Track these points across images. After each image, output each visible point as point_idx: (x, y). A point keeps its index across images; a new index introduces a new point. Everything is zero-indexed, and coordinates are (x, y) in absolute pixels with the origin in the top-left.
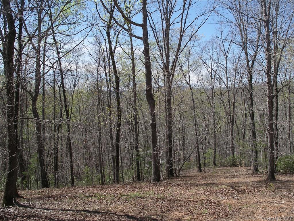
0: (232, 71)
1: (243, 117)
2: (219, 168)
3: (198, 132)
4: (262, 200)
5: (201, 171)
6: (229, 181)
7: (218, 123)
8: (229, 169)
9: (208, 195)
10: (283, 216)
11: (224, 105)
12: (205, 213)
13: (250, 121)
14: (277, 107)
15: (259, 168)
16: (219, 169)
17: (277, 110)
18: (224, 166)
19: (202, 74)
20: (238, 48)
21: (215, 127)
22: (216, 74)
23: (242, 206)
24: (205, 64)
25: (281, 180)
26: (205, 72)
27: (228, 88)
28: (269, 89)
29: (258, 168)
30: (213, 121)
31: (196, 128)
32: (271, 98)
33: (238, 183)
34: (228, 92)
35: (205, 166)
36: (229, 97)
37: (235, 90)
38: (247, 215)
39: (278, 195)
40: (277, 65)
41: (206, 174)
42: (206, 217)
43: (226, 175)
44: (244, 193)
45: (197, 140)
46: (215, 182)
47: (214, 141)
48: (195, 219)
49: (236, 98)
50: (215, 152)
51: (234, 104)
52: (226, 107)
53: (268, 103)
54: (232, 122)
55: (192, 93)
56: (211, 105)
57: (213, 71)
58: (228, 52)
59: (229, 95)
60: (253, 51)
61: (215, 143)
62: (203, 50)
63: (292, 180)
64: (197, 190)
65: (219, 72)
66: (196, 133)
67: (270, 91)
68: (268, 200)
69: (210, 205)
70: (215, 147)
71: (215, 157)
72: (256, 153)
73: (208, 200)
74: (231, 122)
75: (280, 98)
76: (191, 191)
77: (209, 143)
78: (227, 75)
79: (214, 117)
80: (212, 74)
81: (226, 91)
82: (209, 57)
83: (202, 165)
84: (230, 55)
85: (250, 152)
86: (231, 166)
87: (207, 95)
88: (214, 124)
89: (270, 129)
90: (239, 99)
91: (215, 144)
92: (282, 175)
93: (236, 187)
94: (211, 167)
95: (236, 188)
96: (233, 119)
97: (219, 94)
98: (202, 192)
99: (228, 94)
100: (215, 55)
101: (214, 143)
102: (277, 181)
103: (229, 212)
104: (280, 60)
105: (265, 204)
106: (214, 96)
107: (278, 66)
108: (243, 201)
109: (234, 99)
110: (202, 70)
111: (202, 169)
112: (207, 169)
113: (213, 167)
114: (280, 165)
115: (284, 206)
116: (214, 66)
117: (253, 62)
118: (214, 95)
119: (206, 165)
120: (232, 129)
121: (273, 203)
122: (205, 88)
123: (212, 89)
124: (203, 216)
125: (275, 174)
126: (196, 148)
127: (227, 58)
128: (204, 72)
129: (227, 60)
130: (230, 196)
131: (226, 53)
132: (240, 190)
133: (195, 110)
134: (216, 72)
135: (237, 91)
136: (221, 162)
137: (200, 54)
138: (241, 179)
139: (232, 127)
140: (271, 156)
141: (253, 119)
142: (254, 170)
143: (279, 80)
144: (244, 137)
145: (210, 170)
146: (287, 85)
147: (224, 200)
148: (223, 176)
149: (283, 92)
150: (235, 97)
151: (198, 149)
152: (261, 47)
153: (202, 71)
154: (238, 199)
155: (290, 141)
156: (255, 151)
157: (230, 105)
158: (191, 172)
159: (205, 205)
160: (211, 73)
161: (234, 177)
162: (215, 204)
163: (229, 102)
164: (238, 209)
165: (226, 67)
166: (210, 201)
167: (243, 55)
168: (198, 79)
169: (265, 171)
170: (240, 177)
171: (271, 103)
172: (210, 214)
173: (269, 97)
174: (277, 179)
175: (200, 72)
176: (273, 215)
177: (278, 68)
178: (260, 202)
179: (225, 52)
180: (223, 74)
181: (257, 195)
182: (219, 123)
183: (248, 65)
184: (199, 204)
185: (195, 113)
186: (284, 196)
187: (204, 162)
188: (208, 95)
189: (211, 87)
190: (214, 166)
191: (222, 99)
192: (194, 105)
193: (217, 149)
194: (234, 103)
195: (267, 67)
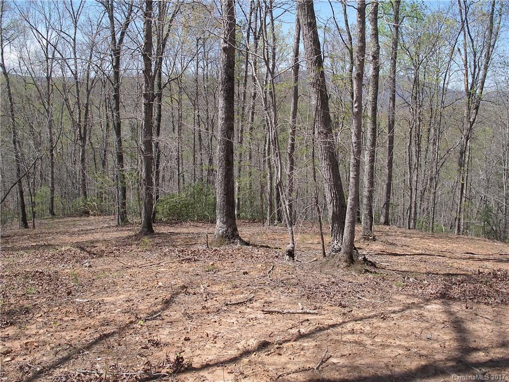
0: (85, 48)
1: (102, 130)
2: (61, 220)
3: (19, 154)
4: (129, 264)
5: (26, 226)
6: (76, 239)
7: (57, 141)
8: (78, 220)
9: (37, 265)
10: (160, 284)
11: (69, 109)
12: (30, 293)
13: (115, 137)
14: (160, 116)
15: (129, 217)
16: (59, 222)
17: (159, 120)
18: (69, 216)
19: (28, 50)
20: (97, 8)
21: (52, 147)
22: (56, 52)
23: (96, 277)
24: (34, 31)
25: (163, 233)
26: (34, 46)
27: (76, 78)
28: (146, 82)
29: (126, 216)
30: (49, 136)
31: (15, 148)
32: (149, 98)
33: (92, 242)
34: (77, 86)
35: (34, 217)
36: (78, 95)
37: (90, 83)
38: (104, 287)
39: (156, 255)
40: (163, 43)
41: (36, 231)
42: (32, 299)
43: (71, 231)
44: (101, 256)
45: (19, 170)
46: (53, 242)
47: (50, 172)
48: (12, 304)
49: (91, 96)
50: (53, 191)
51: (87, 108)
52: (72, 112)
53: (143, 106)
54: (83, 138)
55: (8, 83)
56: (45, 107)
57: (49, 44)
58: (79, 13)
59: (78, 91)
60: (123, 15)
61: (52, 176)
62: (32, 4)
63: (179, 232)
64: (18, 257)
65: (61, 49)
66: (17, 156)
67: (148, 86)
68: (140, 263)
69: (41, 279)
70: (53, 183)
71: (52, 201)
72: (124, 190)
73: (37, 272)
74: (80, 139)
75: (165, 100)
76: (6, 259)
77: (41, 175)
78: (75, 54)
79: (50, 128)
80: (49, 50)
81: (72, 83)
82: (42, 17)
83: (29, 215)
84: (82, 19)
85: (114, 189)
86: (81, 216)
87: (38, 89)
88: (51, 141)
89: (145, 150)
90: (96, 99)
91: (52, 178)
92: (165, 226)
93: (87, 247)
94: (46, 219)
95: (88, 249)
96: (85, 133)
97: (61, 88)
98: (26, 259)
99: (77, 88)
100: (55, 16)
101: (50, 176)
102: (155, 234)
103: (75, 287)
104: (167, 35)
105: (135, 270)
106: (50, 92)
107: (164, 46)
108: (99, 268)
109: (88, 98)
110: (29, 41)
111: (28, 222)
112: (37, 222)
113: (49, 218)
114: (161, 210)
115: (164, 270)
116: (53, 36)
117: (123, 34)
118: (50, 89)
119: (36, 215)
120: (83, 151)
121: (147, 267)
122: (33, 76)
123: (48, 78)
124: (28, 298)
125: (153, 224)
126: (15, 184)
127: (76, 23)
128: (32, 47)
129: (76, 27)
130: (77, 262)
131: (76, 13)
132: (95, 252)
133: (13, 115)
134: (55, 48)
135: (92, 84)
136: (64, 209)
137: (25, 9)
138: (98, 236)
139: (83, 146)
140: (146, 194)
141: (118, 133)
142: (120, 220)
143: (164, 69)
144: (104, 164)
145: (42, 224)
146: (177, 78)
147: (66, 270)
148: (67, 232)
149: (170, 90)
150: (88, 94)
151: (20, 186)
152: (138, 11)
153: (28, 43)
154: (90, 266)
155: (179, 172)
156: (122, 188)
157: (79, 108)
158: (8, 228)
159: (32, 280)
160: (47, 49)
161: (86, 232)
162: (50, 276)
163: (78, 103)
164: (90, 281)
165: (74, 40)
166: (41, 273)
167: (106, 21)
168: (21, 58)
169: (137, 220)
170: (96, 233)
171: (149, 107)
172: (39, 293)
173: (145, 96)
174: (156, 231)
175: (24, 45)
176: (146, 285)
177: (163, 50)
178: (127, 267)
179: (74, 14)
180: (68, 52)
181: (122, 257)
182: (59, 141)
183: (114, 38)
184: (20, 280)
185: (14, 120)
186: (165, 254)
187: (33, 209)
188: (40, 88)
189: (46, 75)
190: (50, 216)
191: (66, 97)
192: (12, 105)
193: (56, 186)
194: (87, 104)
195: (144, 44)
